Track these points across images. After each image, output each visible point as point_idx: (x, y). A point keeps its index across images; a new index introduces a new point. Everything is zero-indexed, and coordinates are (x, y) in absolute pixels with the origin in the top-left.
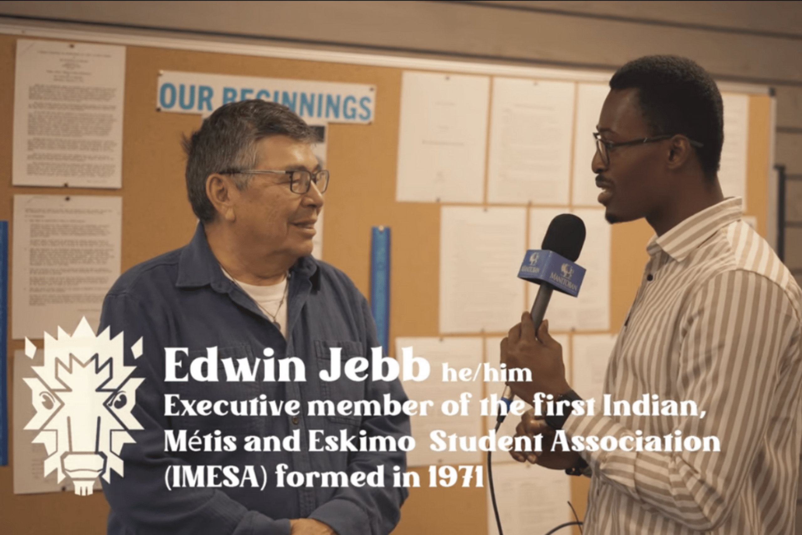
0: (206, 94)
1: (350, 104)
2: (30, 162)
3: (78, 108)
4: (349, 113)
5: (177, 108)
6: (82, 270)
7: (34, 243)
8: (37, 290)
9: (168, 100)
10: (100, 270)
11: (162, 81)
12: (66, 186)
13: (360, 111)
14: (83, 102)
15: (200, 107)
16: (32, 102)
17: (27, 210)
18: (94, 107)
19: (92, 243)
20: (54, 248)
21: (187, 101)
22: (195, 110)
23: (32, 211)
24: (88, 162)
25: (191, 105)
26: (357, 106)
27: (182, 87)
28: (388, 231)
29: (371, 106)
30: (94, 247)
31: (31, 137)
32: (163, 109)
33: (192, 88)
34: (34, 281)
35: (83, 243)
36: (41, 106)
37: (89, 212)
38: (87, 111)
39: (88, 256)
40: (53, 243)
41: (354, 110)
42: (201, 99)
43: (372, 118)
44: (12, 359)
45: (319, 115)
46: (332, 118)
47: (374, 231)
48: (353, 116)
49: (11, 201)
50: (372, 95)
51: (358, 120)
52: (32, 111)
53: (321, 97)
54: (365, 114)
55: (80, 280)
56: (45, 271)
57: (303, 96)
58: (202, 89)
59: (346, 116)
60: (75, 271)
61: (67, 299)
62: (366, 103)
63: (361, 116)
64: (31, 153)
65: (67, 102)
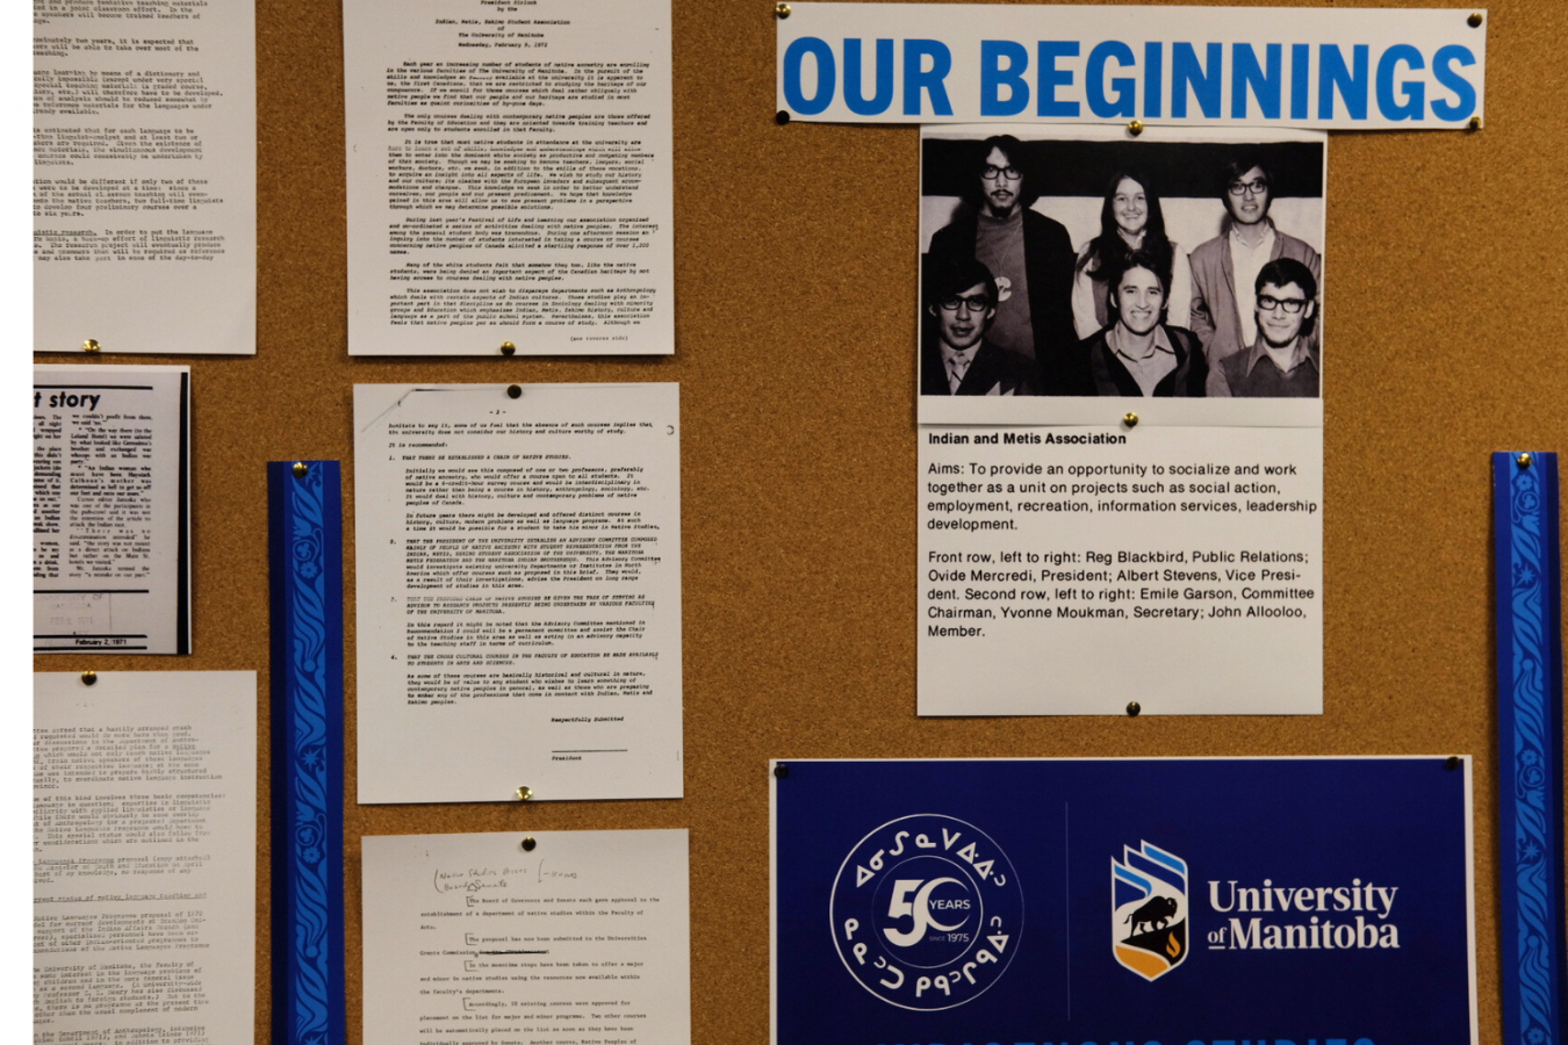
0: (927, 63)
1: (1402, 72)
2: (400, 287)
3: (537, 123)
4: (1401, 100)
5: (838, 111)
6: (564, 602)
7: (418, 522)
8: (429, 661)
9: (809, 89)
10: (618, 600)
11: (787, 33)
12: (508, 352)
13: (1435, 90)
14: (551, 107)
15: (912, 105)
16: (398, 113)
17: (393, 429)
18: (583, 119)
19: (593, 520)
20: (477, 535)
21: (868, 91)
22: (894, 113)
23: (408, 429)
24: (571, 281)
25: (883, 100)
26: (1426, 75)
27: (853, 47)
28: (1549, 463)
29: (1475, 75)
30: (598, 534)
31: (400, 217)
32: (795, 116)
33: (885, 48)
34: (418, 633)
35: (564, 520)
36: (424, 123)
37: (579, 429)
38: (562, 133)
39: (582, 559)
40: (475, 522)
41: (1415, 90)
42: (914, 79)
43: (1479, 112)
44: (357, 862)
45: (1299, 110)
46: (1342, 119)
47: (1499, 462)
48: (1415, 109)
49: (348, 402)
50: (1476, 41)
51: (1431, 120)
52: (398, 139)
53: (1301, 52)
54: (1453, 100)
55: (557, 629)
56: (455, 606)
57: (1243, 52)
58: (915, 48)
59: (1388, 108)
60: (542, 602)
61: (518, 685)
62: (1454, 65)
63: (1440, 108)
64: (400, 262)
65: (501, 110)
